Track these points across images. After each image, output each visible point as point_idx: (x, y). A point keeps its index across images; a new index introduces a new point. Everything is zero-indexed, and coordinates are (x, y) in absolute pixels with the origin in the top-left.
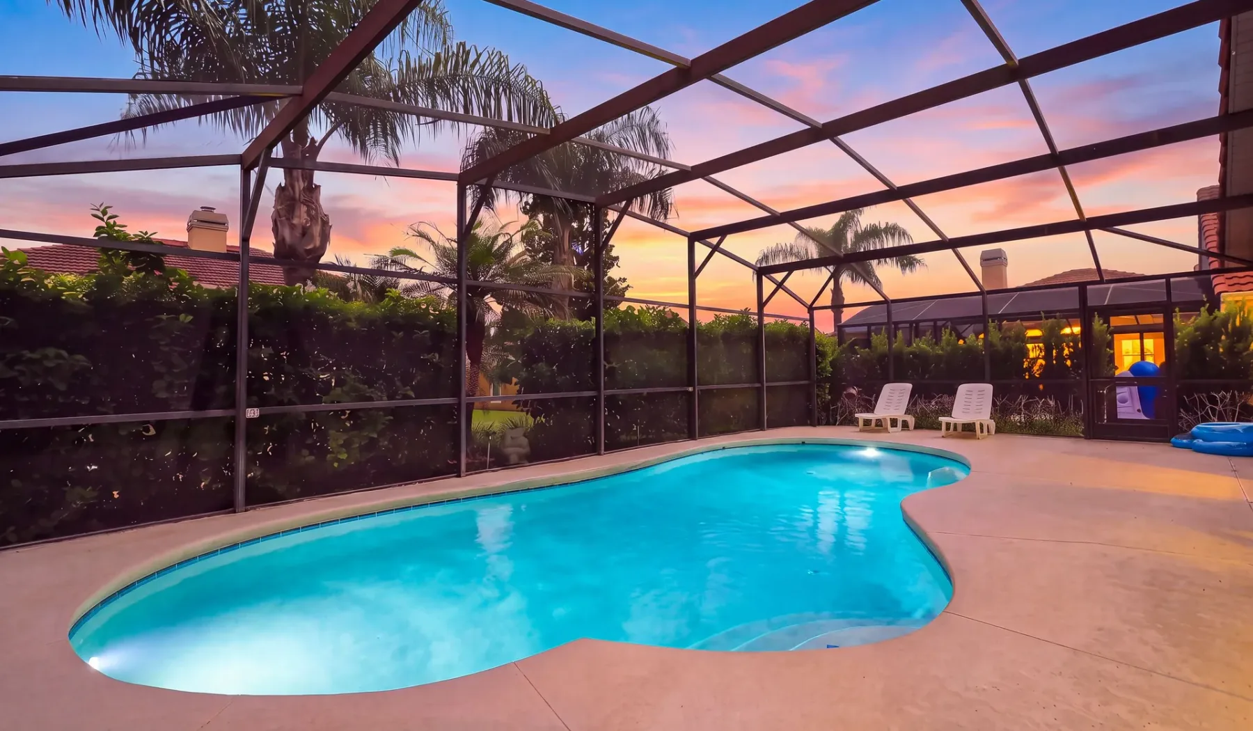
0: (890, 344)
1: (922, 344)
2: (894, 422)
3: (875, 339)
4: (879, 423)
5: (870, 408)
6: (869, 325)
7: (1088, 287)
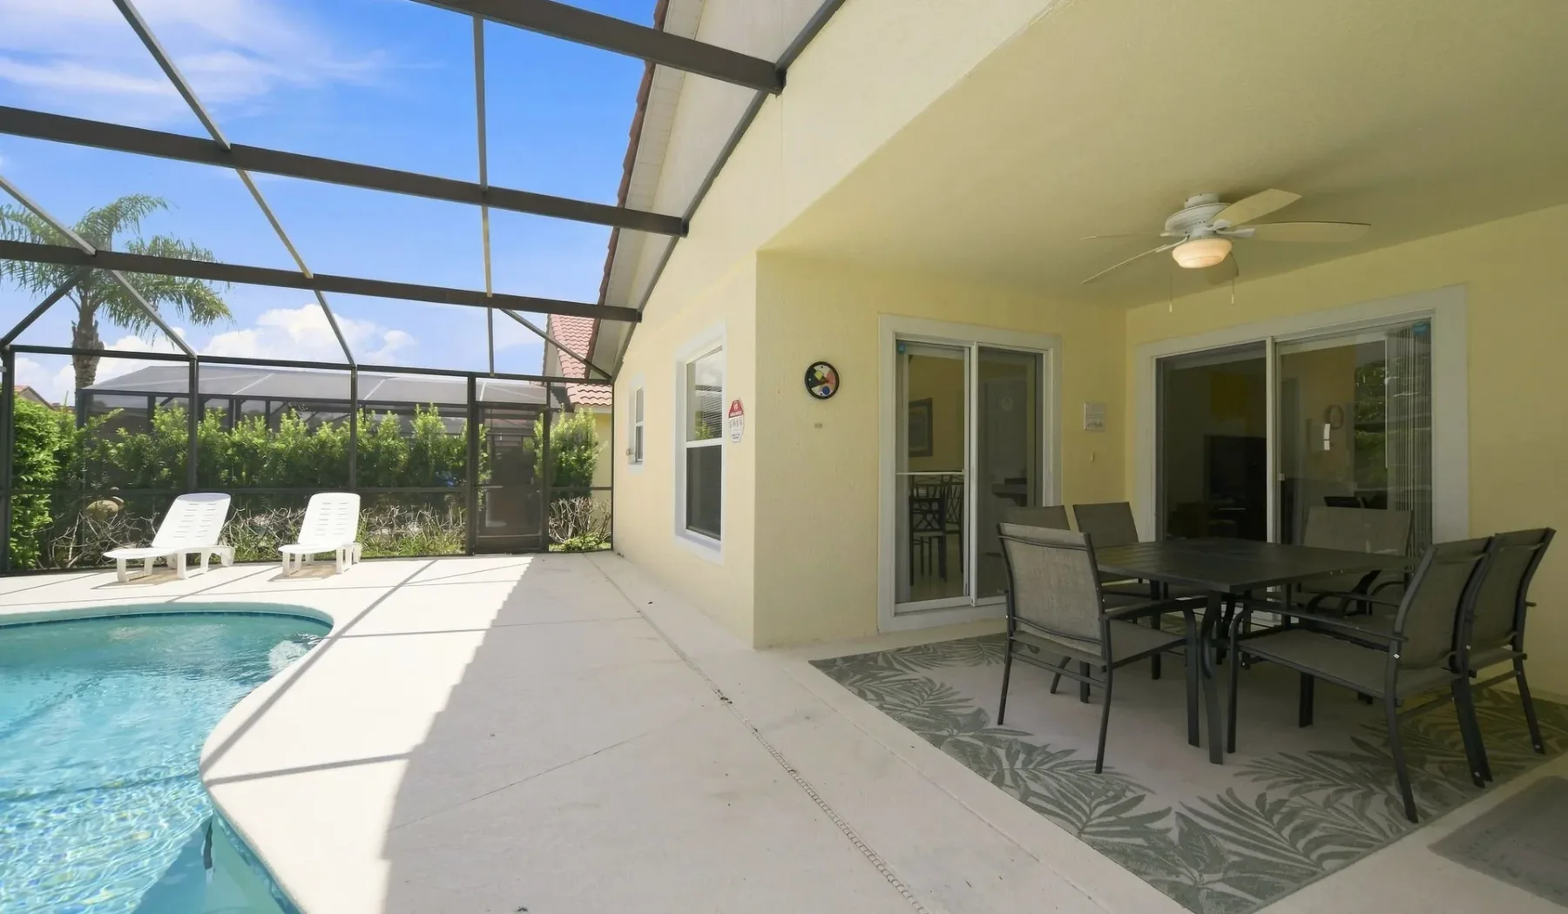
0: (192, 429)
1: (250, 434)
2: (193, 560)
3: (161, 418)
4: (162, 564)
5: (144, 537)
6: (152, 396)
7: (477, 379)
